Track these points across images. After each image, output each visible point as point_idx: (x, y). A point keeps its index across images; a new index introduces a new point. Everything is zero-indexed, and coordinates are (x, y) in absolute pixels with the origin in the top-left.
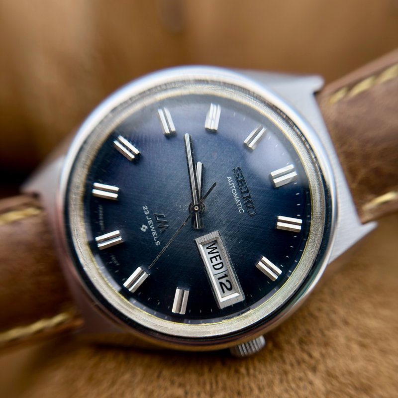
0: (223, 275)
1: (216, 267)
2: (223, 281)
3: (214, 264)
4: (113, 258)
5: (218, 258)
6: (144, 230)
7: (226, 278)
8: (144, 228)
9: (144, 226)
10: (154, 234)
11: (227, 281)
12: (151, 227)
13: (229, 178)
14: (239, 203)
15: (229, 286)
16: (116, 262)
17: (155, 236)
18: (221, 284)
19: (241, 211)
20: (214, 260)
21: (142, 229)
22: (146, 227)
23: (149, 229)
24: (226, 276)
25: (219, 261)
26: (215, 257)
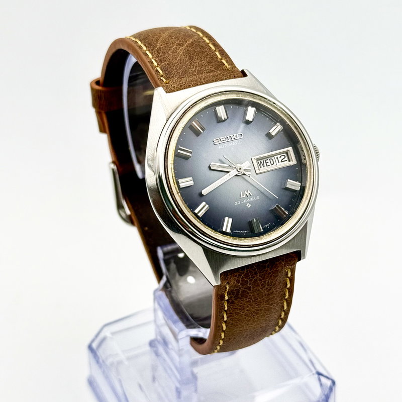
0: (277, 160)
1: (272, 163)
2: (280, 160)
3: (270, 164)
4: (266, 226)
5: (267, 161)
6: (250, 205)
7: (279, 158)
8: (249, 206)
9: (247, 205)
11: (280, 157)
13: (220, 147)
14: (235, 143)
15: (283, 157)
16: (268, 225)
18: (281, 162)
19: (240, 142)
20: (268, 164)
22: (248, 204)
23: (248, 203)
24: (277, 158)
25: (269, 161)
26: (266, 163)
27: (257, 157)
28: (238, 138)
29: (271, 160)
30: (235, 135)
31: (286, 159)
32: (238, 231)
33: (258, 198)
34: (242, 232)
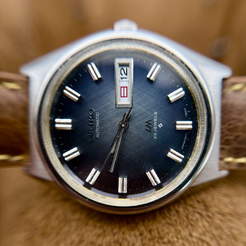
0: (123, 79)
2: (124, 76)
4: (186, 114)
7: (122, 77)
8: (161, 125)
9: (160, 127)
10: (155, 120)
11: (122, 75)
12: (156, 125)
13: (97, 136)
14: (98, 119)
15: (122, 71)
16: (186, 111)
17: (155, 118)
18: (126, 75)
19: (98, 114)
21: (162, 125)
22: (159, 125)
23: (157, 124)
31: (125, 69)
32: (183, 145)
33: (156, 113)
34: (185, 141)
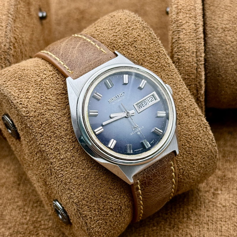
3: (145, 105)
5: (142, 104)
6: (139, 133)
7: (149, 100)
9: (138, 133)
11: (150, 99)
13: (113, 104)
14: (122, 99)
15: (151, 98)
16: (153, 141)
18: (151, 101)
20: (143, 105)
21: (139, 134)
23: (138, 131)
24: (148, 100)
25: (143, 103)
26: (142, 105)
27: (136, 103)
28: (122, 95)
29: (145, 102)
30: (120, 94)
31: (153, 99)
32: (136, 150)
33: (143, 127)
34: (139, 150)
